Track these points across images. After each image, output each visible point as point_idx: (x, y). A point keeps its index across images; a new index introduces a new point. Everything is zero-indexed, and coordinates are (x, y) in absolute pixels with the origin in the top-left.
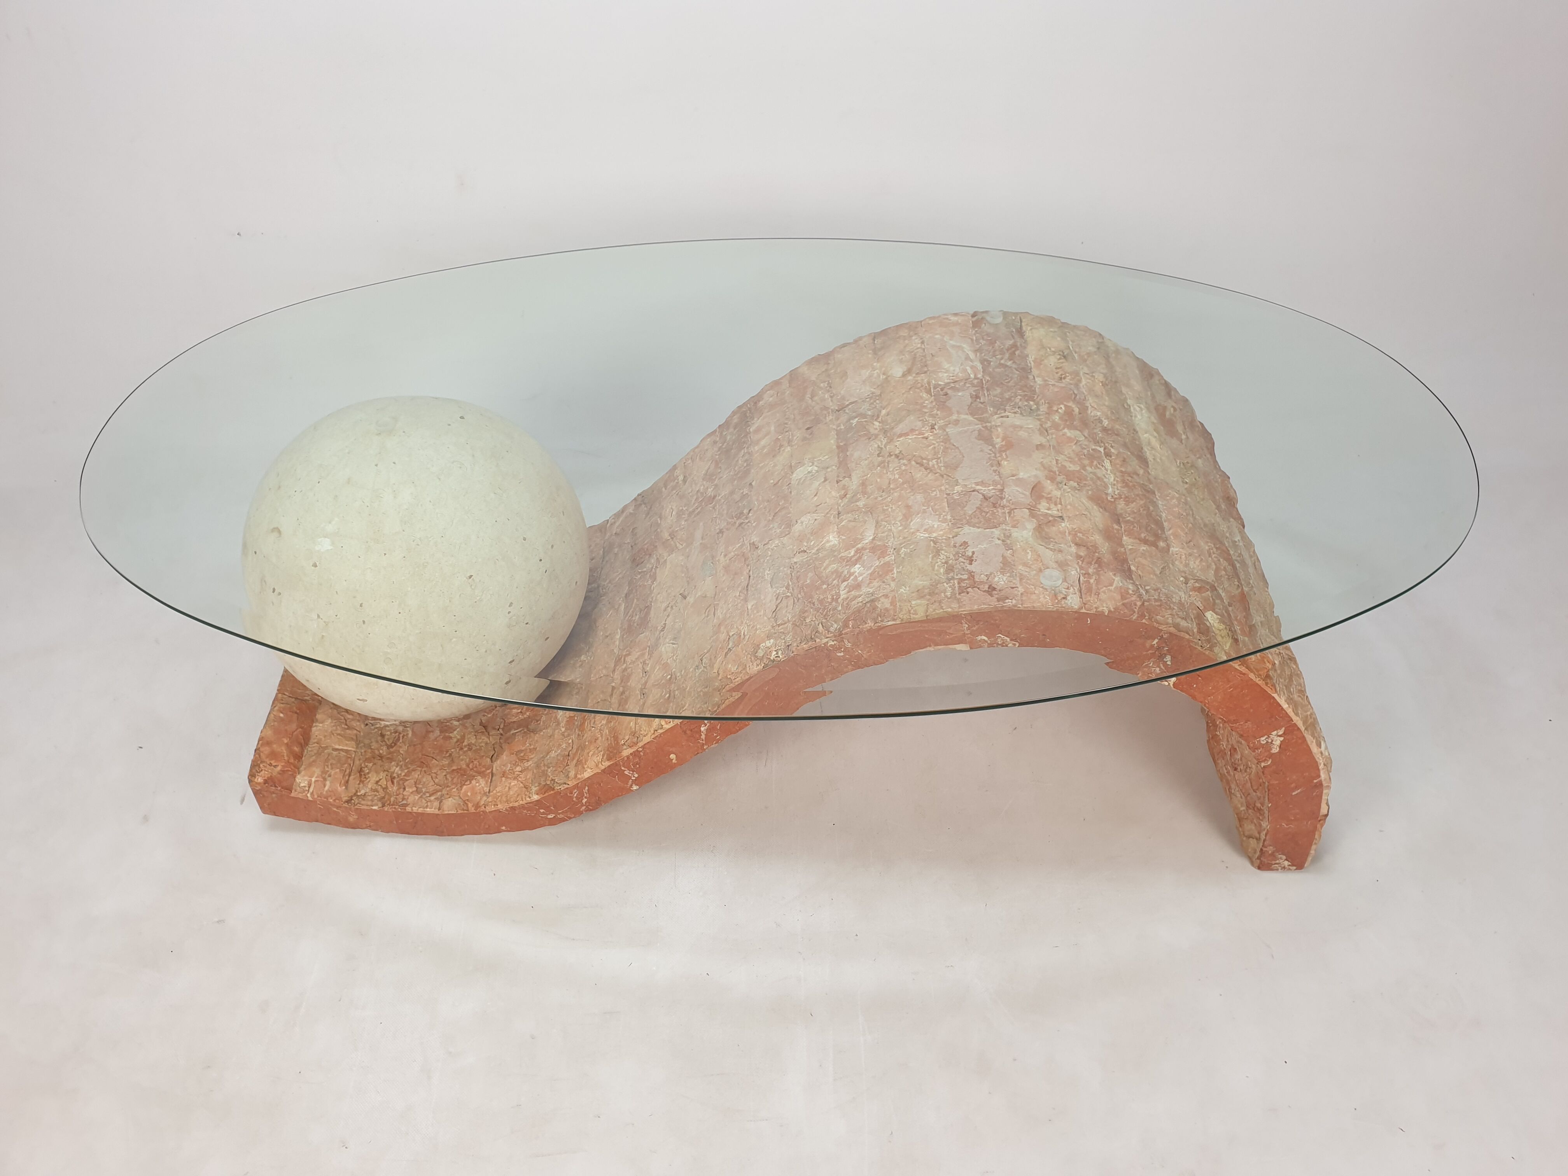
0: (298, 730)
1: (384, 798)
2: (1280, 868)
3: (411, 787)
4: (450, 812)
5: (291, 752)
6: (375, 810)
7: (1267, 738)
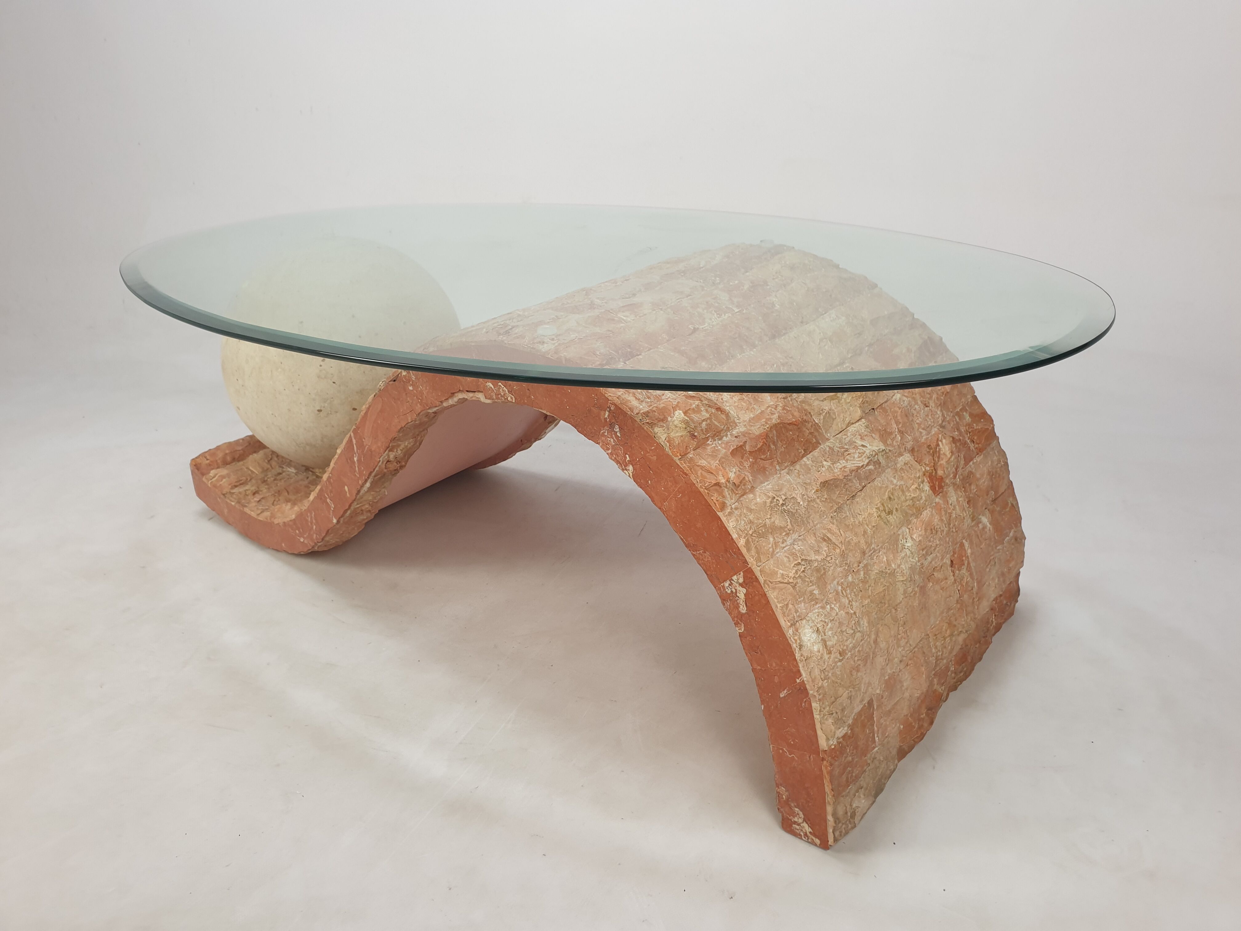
2: (802, 835)
7: (730, 585)
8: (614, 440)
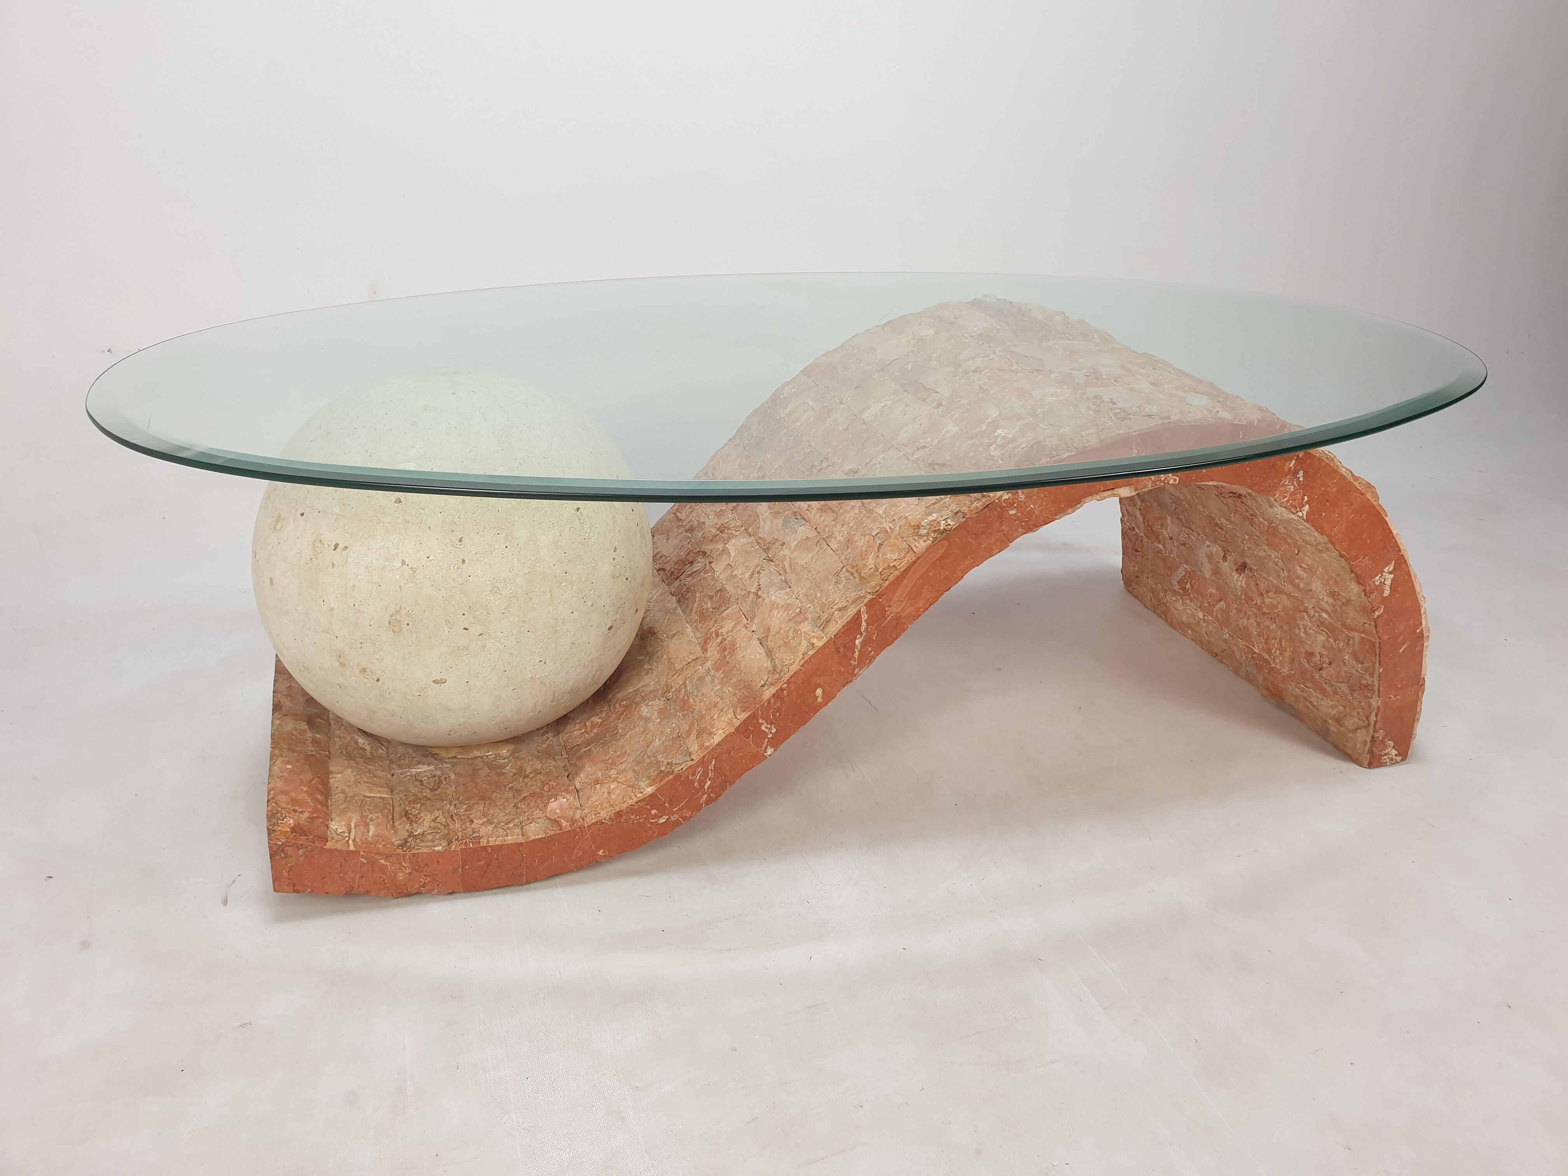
0: (315, 780)
1: (448, 834)
2: (1388, 761)
3: (479, 818)
4: (537, 837)
5: (315, 800)
6: (438, 851)
7: (1380, 577)
8: (1295, 486)
